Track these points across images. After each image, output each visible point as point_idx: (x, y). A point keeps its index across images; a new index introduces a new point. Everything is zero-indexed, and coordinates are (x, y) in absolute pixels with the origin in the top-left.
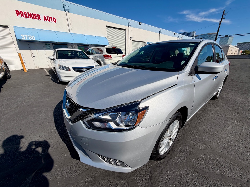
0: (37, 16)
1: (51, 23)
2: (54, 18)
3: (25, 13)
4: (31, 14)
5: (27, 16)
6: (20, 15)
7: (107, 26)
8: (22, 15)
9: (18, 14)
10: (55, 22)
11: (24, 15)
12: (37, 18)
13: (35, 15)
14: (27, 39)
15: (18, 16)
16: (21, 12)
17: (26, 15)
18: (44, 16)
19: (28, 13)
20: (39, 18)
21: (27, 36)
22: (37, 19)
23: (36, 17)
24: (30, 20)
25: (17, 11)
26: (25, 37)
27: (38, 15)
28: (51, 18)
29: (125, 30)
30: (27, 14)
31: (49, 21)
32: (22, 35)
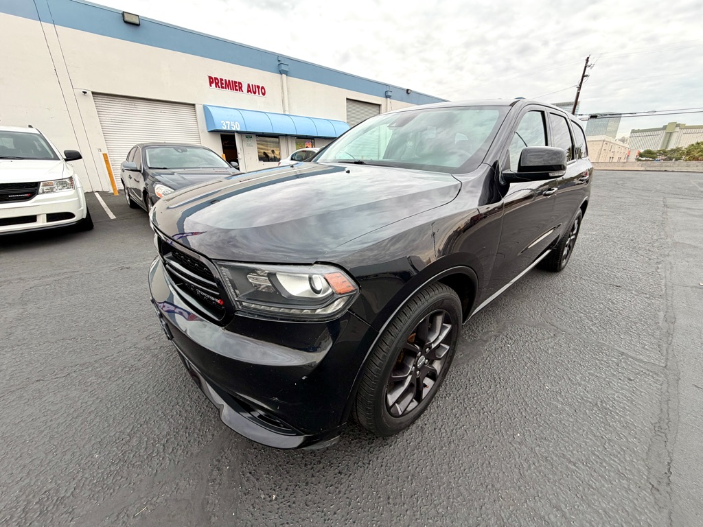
0: (237, 84)
1: (258, 97)
2: (263, 88)
3: (222, 80)
4: (229, 81)
5: (224, 86)
6: (213, 85)
7: (347, 99)
8: (217, 85)
9: (211, 83)
10: (264, 94)
11: (220, 84)
12: (238, 88)
13: (236, 82)
14: (229, 129)
15: (211, 86)
16: (216, 79)
17: (222, 84)
18: (249, 85)
19: (226, 80)
20: (241, 88)
21: (228, 122)
22: (236, 90)
23: (236, 86)
24: (228, 93)
25: (210, 78)
26: (227, 125)
27: (240, 83)
28: (258, 87)
29: (379, 105)
30: (224, 82)
31: (255, 93)
32: (222, 122)
